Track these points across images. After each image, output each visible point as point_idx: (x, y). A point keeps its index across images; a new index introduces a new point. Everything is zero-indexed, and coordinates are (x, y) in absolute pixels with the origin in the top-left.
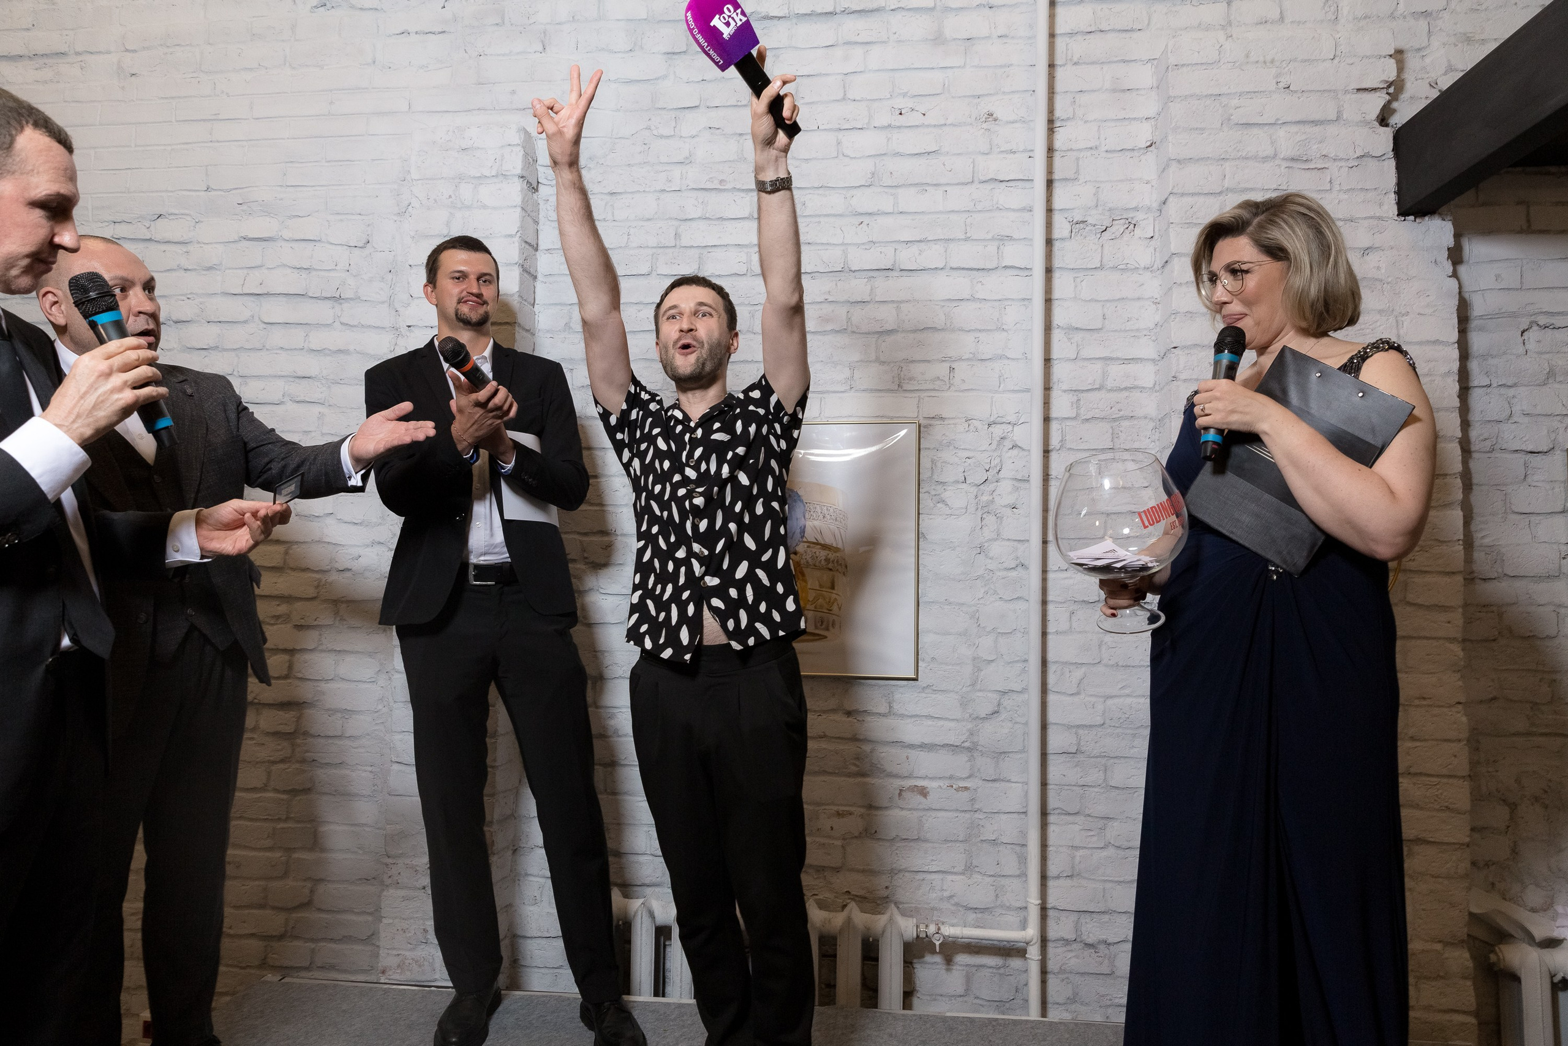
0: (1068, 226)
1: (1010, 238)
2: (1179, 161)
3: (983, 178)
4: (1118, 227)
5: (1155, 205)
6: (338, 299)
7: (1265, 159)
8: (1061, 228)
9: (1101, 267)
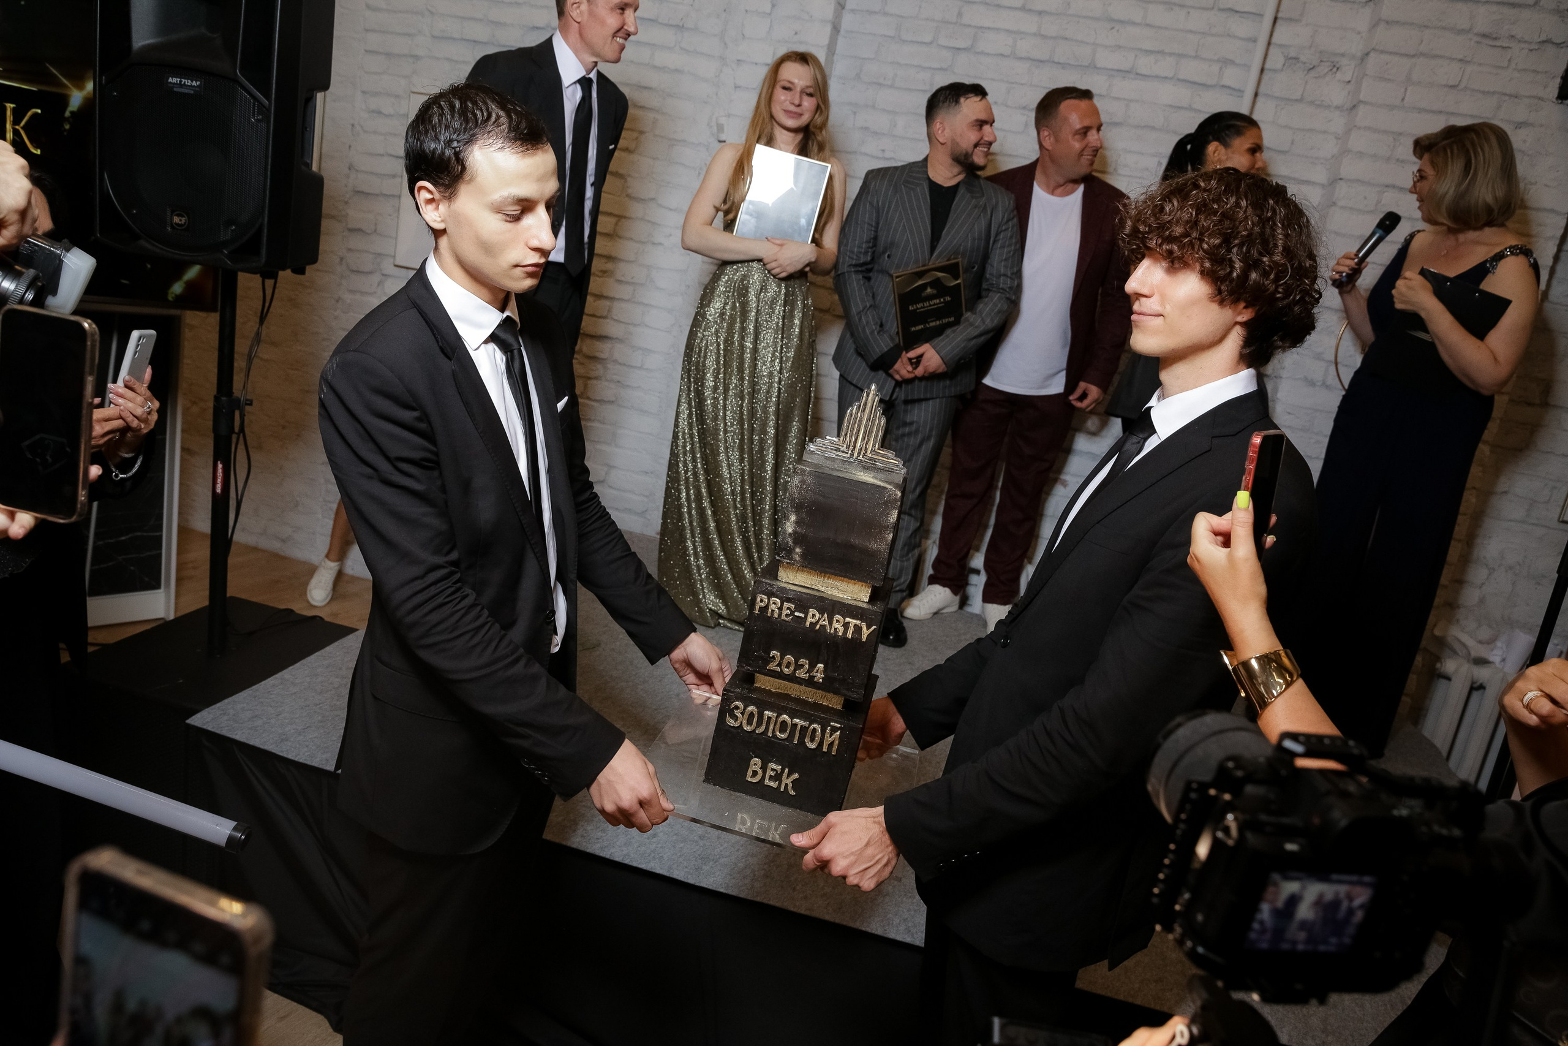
0: (1282, 60)
1: (1232, 62)
2: (1387, 22)
3: (1222, 6)
4: (1324, 68)
5: (1359, 54)
6: (680, 28)
7: (1461, 32)
8: (1276, 59)
9: (1300, 100)
